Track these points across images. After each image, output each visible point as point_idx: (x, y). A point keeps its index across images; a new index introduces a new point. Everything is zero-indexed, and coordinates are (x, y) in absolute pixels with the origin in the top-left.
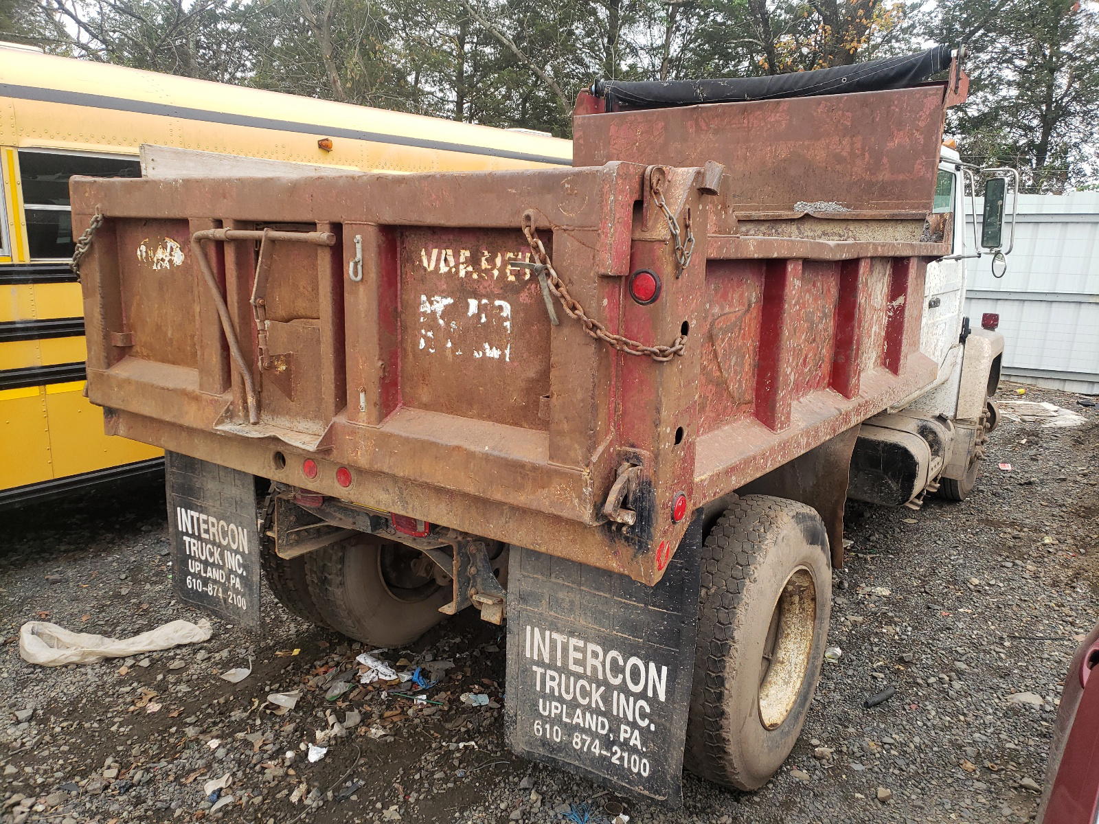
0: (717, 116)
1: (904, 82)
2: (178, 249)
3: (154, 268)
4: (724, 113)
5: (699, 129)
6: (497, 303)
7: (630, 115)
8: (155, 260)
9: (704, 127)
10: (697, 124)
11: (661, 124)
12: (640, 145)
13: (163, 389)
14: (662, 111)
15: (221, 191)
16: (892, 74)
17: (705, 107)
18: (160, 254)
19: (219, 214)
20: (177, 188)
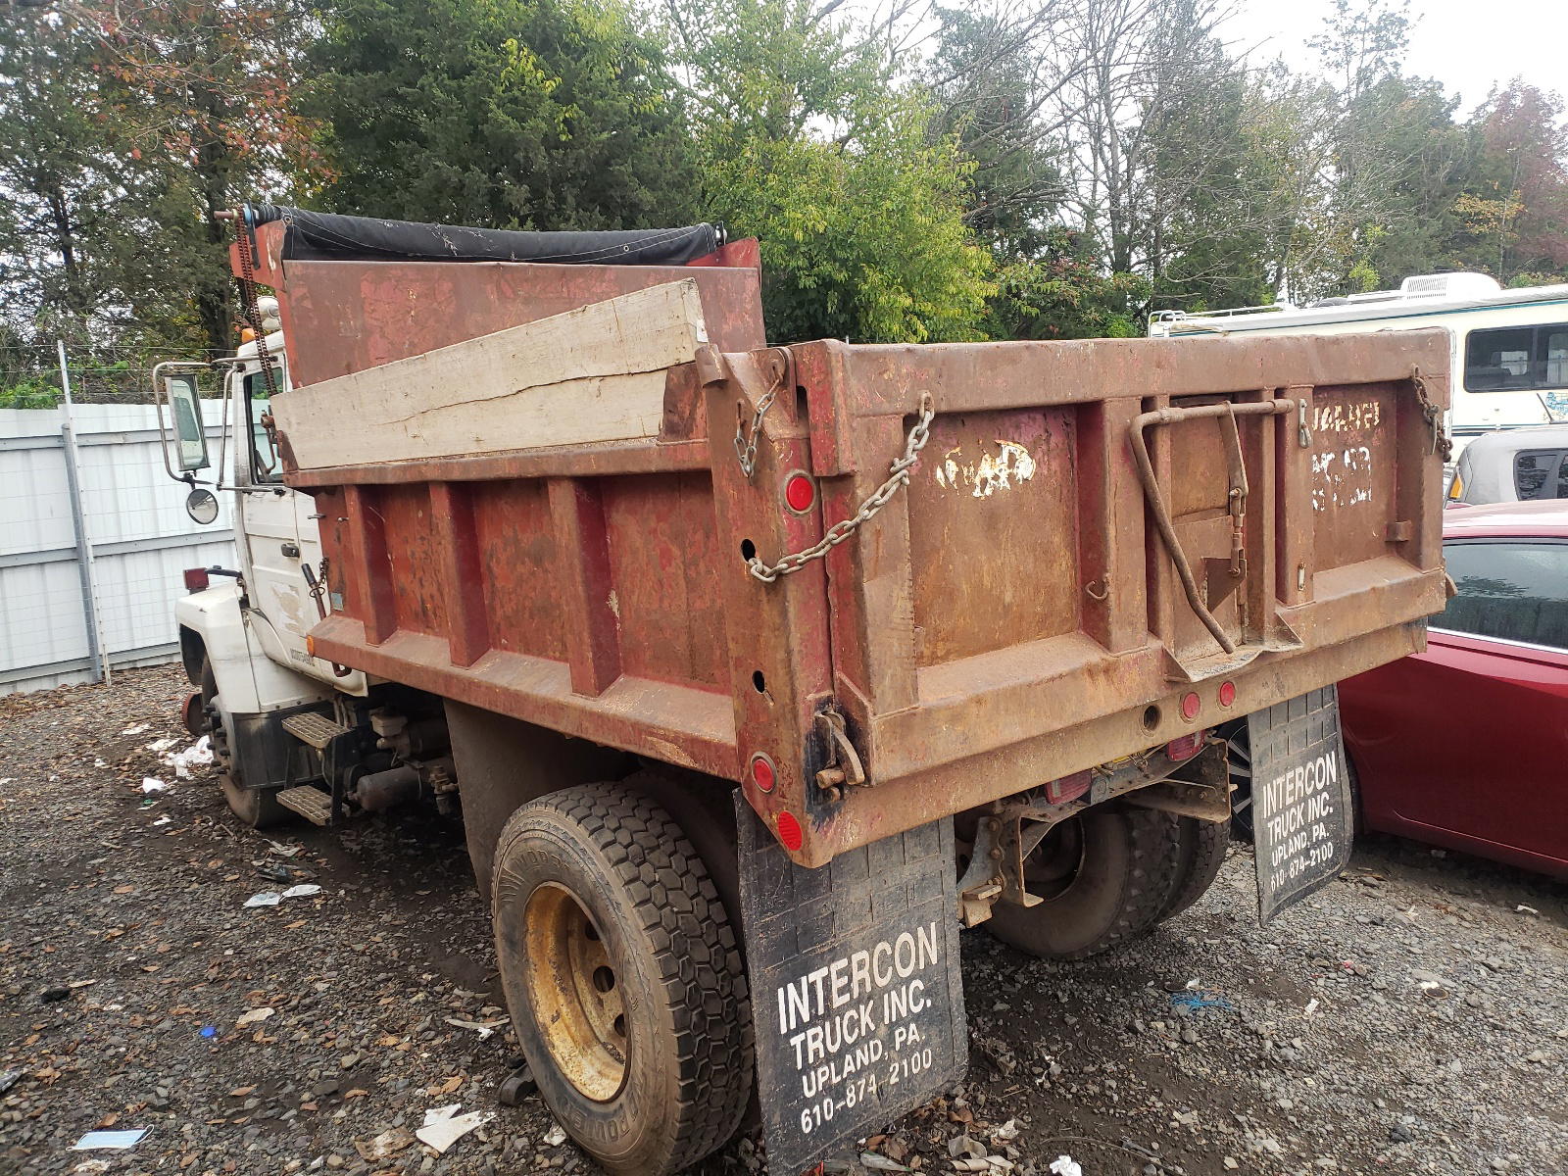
0: (526, 280)
1: (682, 258)
2: (1025, 455)
3: (977, 493)
4: (536, 277)
5: (502, 296)
6: (1362, 449)
7: (391, 267)
8: (977, 481)
9: (509, 293)
10: (498, 287)
11: (447, 286)
12: (417, 314)
13: (1053, 679)
14: (447, 266)
15: (1155, 358)
16: (672, 248)
17: (511, 267)
18: (986, 469)
19: (1149, 391)
20: (1087, 356)
